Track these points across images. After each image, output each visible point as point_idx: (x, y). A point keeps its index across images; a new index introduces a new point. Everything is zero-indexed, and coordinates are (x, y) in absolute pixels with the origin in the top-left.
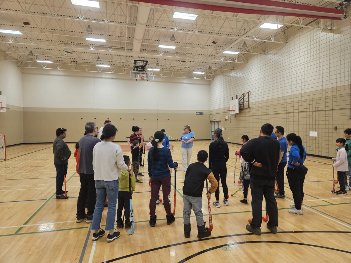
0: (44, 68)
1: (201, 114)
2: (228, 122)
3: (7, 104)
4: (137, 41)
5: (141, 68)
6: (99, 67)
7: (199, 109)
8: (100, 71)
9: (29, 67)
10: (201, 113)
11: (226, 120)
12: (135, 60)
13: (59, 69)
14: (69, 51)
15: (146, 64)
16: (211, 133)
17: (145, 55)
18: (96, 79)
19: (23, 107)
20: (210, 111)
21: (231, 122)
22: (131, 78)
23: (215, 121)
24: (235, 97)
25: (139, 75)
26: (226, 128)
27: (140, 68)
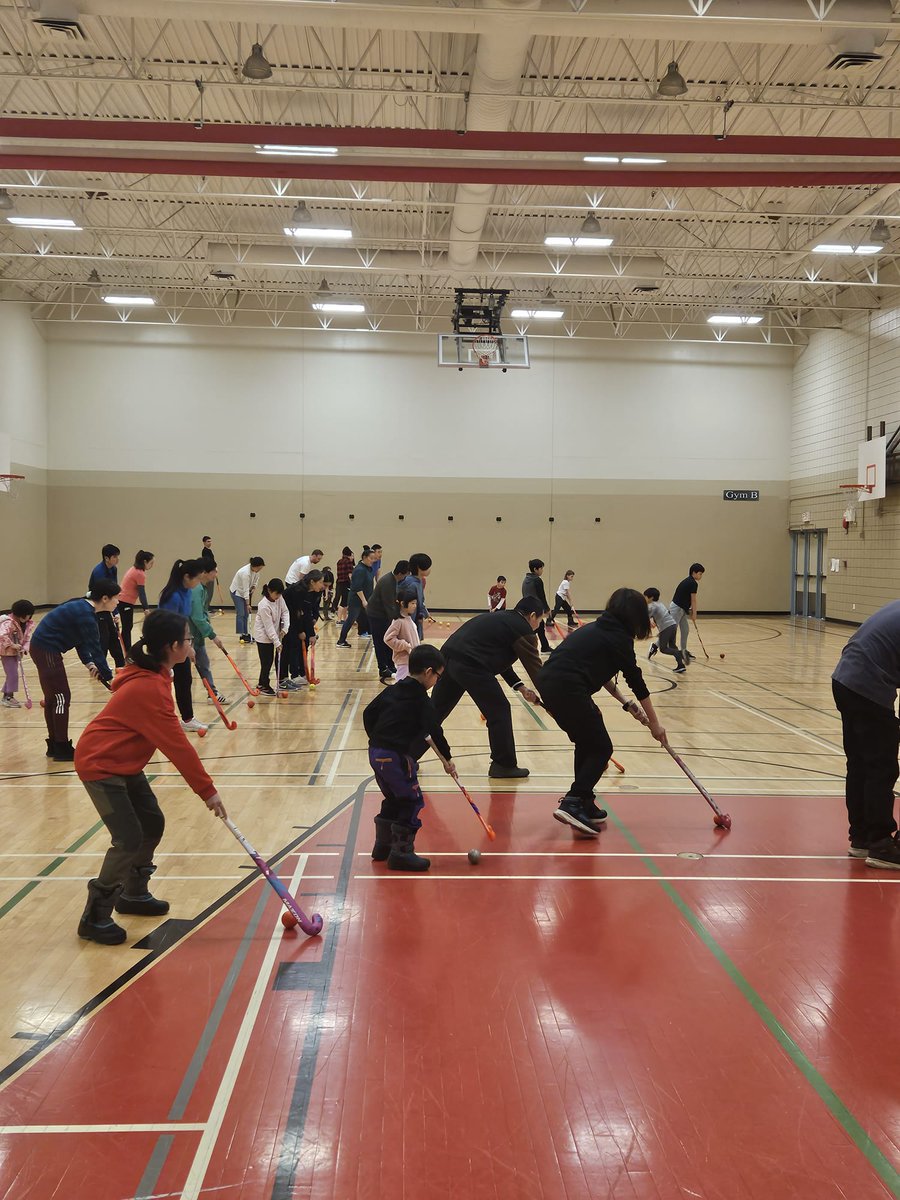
0: (124, 320)
1: (749, 499)
2: (854, 535)
3: (13, 461)
4: (462, 237)
5: (482, 313)
6: (322, 315)
7: (740, 475)
8: (325, 327)
9: (73, 318)
10: (749, 492)
11: (847, 525)
12: (457, 290)
13: (174, 322)
14: (224, 272)
15: (501, 303)
16: (794, 585)
17: (496, 274)
18: (309, 357)
19: (47, 470)
20: (789, 484)
21: (863, 535)
22: (441, 362)
23: (811, 527)
24: (876, 431)
25: (470, 351)
26: (845, 563)
27: (478, 316)
